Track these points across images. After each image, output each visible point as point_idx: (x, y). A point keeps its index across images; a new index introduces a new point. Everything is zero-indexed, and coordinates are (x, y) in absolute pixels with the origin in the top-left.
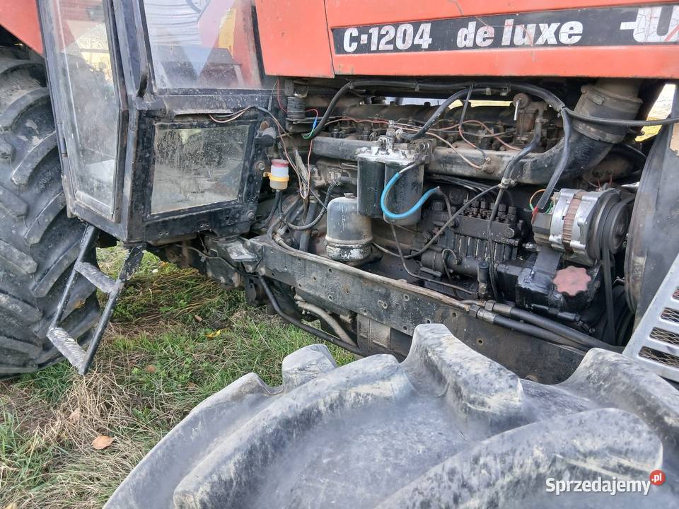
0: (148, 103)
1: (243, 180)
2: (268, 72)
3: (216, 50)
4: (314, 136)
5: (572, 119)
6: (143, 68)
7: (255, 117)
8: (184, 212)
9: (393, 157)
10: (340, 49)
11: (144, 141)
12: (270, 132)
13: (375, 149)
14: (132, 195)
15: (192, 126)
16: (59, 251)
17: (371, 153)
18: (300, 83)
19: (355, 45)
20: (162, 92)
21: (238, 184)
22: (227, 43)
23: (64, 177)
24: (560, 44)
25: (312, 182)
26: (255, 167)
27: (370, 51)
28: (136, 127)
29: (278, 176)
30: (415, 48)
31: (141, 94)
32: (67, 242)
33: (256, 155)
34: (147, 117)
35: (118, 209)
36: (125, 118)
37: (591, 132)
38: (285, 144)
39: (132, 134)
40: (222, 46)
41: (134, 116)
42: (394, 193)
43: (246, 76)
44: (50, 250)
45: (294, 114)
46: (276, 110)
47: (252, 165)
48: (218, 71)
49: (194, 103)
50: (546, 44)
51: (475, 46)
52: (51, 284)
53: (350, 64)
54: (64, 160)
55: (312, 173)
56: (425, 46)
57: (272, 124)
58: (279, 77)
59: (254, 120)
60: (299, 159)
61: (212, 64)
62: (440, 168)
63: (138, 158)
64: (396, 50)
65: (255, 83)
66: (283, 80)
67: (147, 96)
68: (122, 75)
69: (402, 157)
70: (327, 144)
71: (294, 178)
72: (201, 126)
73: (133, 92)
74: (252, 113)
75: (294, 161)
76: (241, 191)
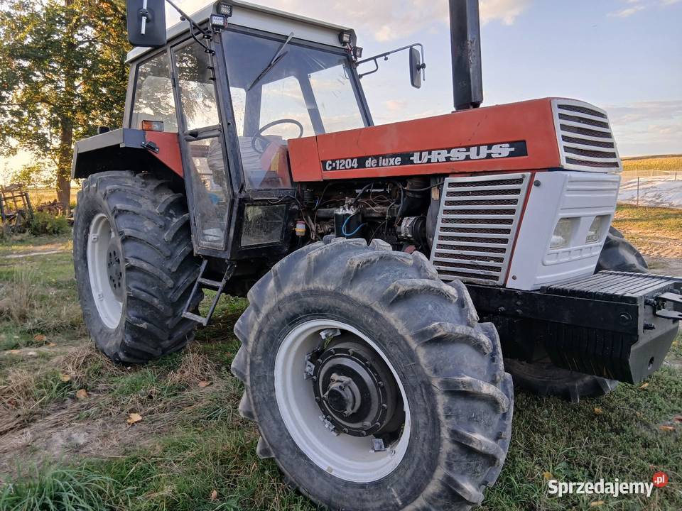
0: (243, 195)
1: (282, 231)
2: (295, 180)
3: (269, 171)
4: (317, 209)
5: (404, 190)
6: (242, 181)
7: (289, 201)
8: (255, 246)
9: (348, 211)
10: (325, 169)
11: (241, 212)
12: (296, 207)
13: (341, 209)
14: (234, 237)
15: (260, 205)
16: (184, 277)
17: (340, 212)
18: (309, 184)
19: (331, 167)
20: (249, 191)
21: (280, 233)
22: (275, 168)
23: (193, 236)
24: (395, 165)
25: (317, 231)
26: (289, 225)
27: (336, 170)
28: (237, 206)
29: (300, 229)
30: (352, 168)
31: (240, 192)
32: (188, 273)
33: (289, 219)
34: (242, 201)
35: (226, 244)
36: (232, 202)
37: (410, 195)
38: (303, 214)
39: (235, 209)
40: (272, 169)
41: (237, 200)
42: (348, 224)
43: (284, 183)
44: (180, 277)
45: (307, 198)
46: (298, 197)
47: (287, 224)
48: (271, 181)
49: (262, 195)
50: (392, 165)
51: (371, 167)
52: (180, 295)
53: (329, 175)
54: (193, 227)
55: (317, 227)
56: (356, 167)
57: (297, 204)
58: (300, 182)
59: (288, 201)
60: (310, 220)
61: (270, 178)
62: (368, 215)
63: (238, 219)
64: (346, 169)
65: (289, 186)
66: (301, 183)
67: (243, 192)
68: (231, 184)
69: (351, 212)
70: (323, 212)
71: (308, 230)
72: (264, 205)
73: (237, 191)
74: (287, 199)
75: (308, 221)
76: (281, 237)
